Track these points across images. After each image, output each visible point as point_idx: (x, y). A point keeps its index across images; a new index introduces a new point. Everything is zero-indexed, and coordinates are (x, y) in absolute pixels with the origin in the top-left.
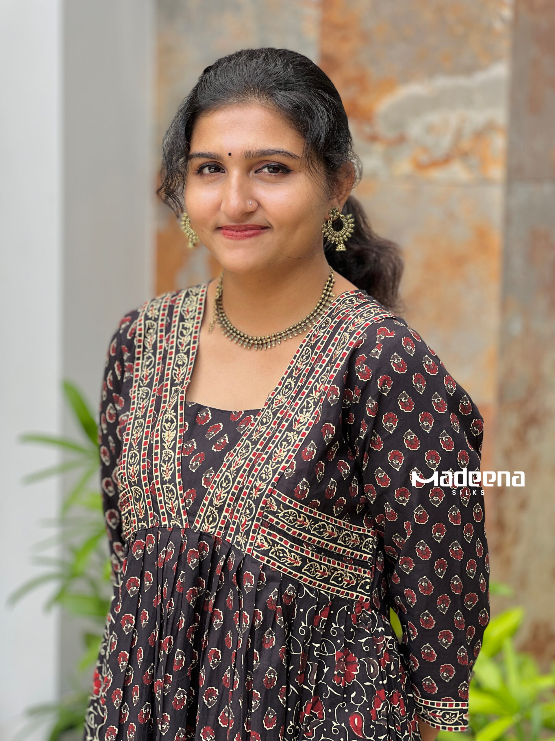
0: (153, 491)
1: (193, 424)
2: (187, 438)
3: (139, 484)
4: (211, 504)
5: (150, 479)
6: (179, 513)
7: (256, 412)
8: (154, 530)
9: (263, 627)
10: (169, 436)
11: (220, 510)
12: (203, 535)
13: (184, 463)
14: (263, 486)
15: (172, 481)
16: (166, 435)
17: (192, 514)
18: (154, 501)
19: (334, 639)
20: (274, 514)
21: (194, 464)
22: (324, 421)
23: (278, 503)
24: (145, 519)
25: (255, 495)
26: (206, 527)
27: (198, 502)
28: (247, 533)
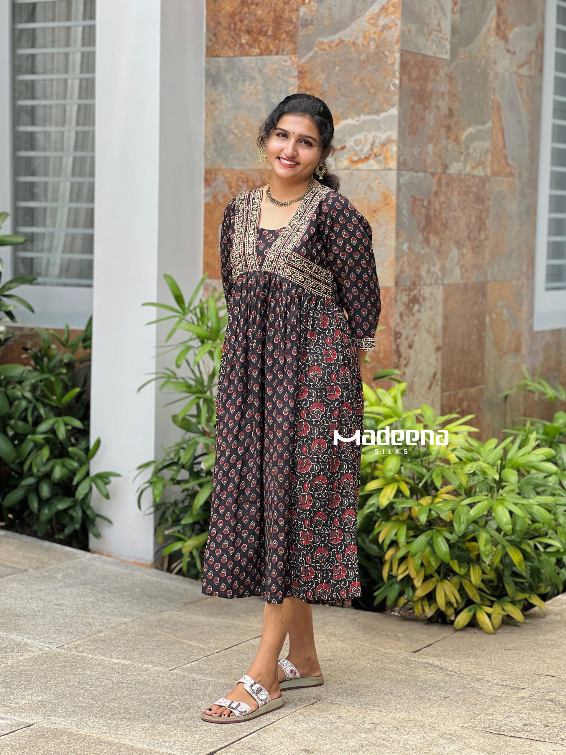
0: (245, 259)
1: (261, 235)
2: (258, 239)
3: (240, 257)
4: (268, 260)
5: (244, 255)
6: (256, 266)
7: (284, 228)
8: (246, 274)
9: (290, 303)
10: (251, 239)
11: (272, 262)
12: (265, 273)
13: (257, 247)
14: (288, 251)
15: (253, 254)
16: (250, 239)
17: (261, 265)
18: (246, 263)
19: (319, 311)
20: (293, 261)
21: (261, 247)
22: (310, 227)
23: (294, 257)
24: (242, 270)
25: (285, 255)
26: (267, 270)
27: (263, 261)
28: (283, 269)
